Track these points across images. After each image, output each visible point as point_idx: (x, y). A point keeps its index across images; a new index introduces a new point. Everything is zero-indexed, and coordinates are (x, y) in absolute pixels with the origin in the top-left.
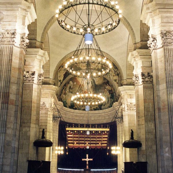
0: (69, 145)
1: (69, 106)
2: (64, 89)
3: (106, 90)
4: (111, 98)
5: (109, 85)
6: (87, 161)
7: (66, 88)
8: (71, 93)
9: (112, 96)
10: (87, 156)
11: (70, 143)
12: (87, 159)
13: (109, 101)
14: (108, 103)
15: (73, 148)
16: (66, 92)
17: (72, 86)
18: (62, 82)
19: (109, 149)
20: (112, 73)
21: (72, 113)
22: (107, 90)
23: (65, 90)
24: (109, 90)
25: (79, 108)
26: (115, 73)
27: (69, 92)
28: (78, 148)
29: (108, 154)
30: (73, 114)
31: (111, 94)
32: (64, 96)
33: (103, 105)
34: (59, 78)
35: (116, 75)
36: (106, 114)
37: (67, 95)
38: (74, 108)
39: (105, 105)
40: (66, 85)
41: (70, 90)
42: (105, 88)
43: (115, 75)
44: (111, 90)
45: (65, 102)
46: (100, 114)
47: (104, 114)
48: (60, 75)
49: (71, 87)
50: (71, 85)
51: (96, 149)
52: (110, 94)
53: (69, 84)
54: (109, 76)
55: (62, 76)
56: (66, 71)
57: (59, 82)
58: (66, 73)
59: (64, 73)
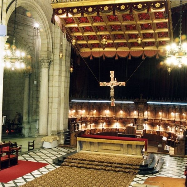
6: (112, 87)
10: (112, 74)
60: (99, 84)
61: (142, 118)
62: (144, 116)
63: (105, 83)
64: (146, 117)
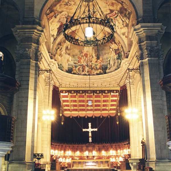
0: (66, 112)
1: (66, 70)
2: (58, 48)
3: (111, 50)
4: (118, 59)
5: (115, 43)
6: (90, 132)
7: (61, 48)
8: (69, 55)
9: (119, 56)
10: (90, 124)
11: (66, 110)
12: (90, 130)
13: (115, 63)
14: (114, 65)
15: (70, 116)
16: (62, 53)
17: (69, 47)
18: (56, 38)
19: (120, 115)
20: (119, 25)
21: (70, 79)
22: (113, 50)
23: (60, 50)
24: (114, 49)
25: (78, 73)
26: (123, 24)
27: (65, 54)
28: (78, 116)
29: (118, 123)
30: (72, 79)
31: (118, 54)
32: (59, 57)
33: (108, 69)
34: (51, 32)
35: (124, 27)
36: (112, 78)
37: (63, 57)
38: (73, 72)
39: (111, 69)
40: (62, 44)
41: (67, 51)
42: (110, 48)
43: (122, 26)
44: (118, 49)
45: (61, 65)
46: (105, 79)
47: (109, 79)
48: (53, 28)
49: (67, 47)
50: (68, 45)
51: (101, 117)
52: (116, 54)
53: (66, 43)
54: (116, 29)
55: (55, 30)
56: (60, 24)
57: (52, 37)
58: (60, 26)
59: (58, 26)
60: (82, 130)
61: (91, 156)
62: (92, 154)
63: (86, 129)
64: (94, 155)
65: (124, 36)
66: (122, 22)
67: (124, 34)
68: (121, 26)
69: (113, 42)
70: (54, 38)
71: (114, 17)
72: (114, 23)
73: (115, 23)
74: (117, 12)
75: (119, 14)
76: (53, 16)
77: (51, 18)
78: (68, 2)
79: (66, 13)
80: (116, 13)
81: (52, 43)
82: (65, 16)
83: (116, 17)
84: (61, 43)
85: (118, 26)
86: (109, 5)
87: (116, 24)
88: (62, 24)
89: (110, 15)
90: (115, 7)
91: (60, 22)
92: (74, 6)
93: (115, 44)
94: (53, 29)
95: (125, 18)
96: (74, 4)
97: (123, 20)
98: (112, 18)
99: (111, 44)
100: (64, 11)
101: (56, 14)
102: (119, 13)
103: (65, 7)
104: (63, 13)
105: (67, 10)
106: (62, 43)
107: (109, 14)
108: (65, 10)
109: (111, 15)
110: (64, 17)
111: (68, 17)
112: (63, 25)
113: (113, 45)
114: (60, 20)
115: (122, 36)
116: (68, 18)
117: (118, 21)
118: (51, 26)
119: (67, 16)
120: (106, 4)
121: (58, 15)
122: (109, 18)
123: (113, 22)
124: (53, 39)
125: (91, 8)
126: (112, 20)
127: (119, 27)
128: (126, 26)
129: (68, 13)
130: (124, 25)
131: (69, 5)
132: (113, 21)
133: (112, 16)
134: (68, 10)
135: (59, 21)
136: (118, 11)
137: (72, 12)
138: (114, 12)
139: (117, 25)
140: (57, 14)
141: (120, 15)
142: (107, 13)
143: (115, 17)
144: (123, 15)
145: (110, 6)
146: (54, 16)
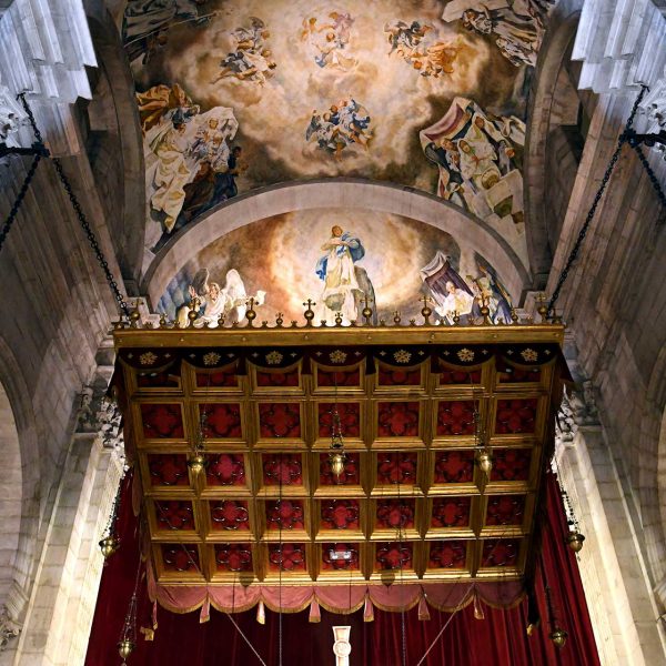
5: (459, 283)
18: (177, 234)
20: (479, 172)
26: (497, 162)
35: (503, 172)
40: (207, 287)
43: (496, 171)
48: (160, 178)
49: (234, 312)
50: (237, 302)
53: (225, 291)
54: (462, 198)
55: (172, 189)
56: (199, 168)
57: (156, 219)
58: (198, 177)
59: (189, 177)
65: (508, 219)
66: (490, 148)
67: (502, 209)
68: (488, 175)
69: (449, 285)
70: (165, 229)
71: (451, 136)
72: (451, 167)
73: (458, 166)
74: (464, 103)
75: (478, 114)
76: (166, 110)
77: (156, 121)
78: (241, 56)
79: (230, 115)
80: (459, 110)
81: (154, 250)
82: (227, 132)
83: (462, 133)
84: (203, 280)
85: (471, 180)
86: (425, 74)
87: (463, 168)
88: (210, 169)
89: (432, 130)
90: (455, 76)
91: (199, 157)
92: (267, 84)
93: (459, 290)
94: (164, 184)
95: (508, 121)
96: (265, 72)
97: (497, 136)
98: (441, 143)
99: (436, 295)
100: (217, 104)
101: (178, 104)
102: (476, 106)
103: (227, 80)
104: (216, 113)
105: (233, 102)
106: (210, 286)
107: (428, 124)
108: (223, 96)
109: (435, 132)
110: (219, 135)
111: (238, 144)
112: (213, 178)
113: (451, 296)
114: (201, 147)
115: (494, 221)
116: (239, 149)
117: (471, 151)
118: (151, 164)
119: (233, 133)
120: (411, 67)
121: (189, 115)
122: (430, 145)
123: (446, 165)
124: (161, 233)
125: (345, 104)
126: (441, 152)
127: (478, 183)
128: (513, 164)
129: (241, 121)
130: (505, 161)
131: (245, 71)
132: (448, 159)
133: (443, 133)
134: (240, 105)
135: (194, 152)
136: (469, 97)
137: (258, 120)
138: (452, 110)
139: (465, 176)
140: (185, 110)
141: (482, 116)
142: (421, 120)
143: (456, 138)
144: (496, 109)
145: (431, 78)
146: (169, 115)
